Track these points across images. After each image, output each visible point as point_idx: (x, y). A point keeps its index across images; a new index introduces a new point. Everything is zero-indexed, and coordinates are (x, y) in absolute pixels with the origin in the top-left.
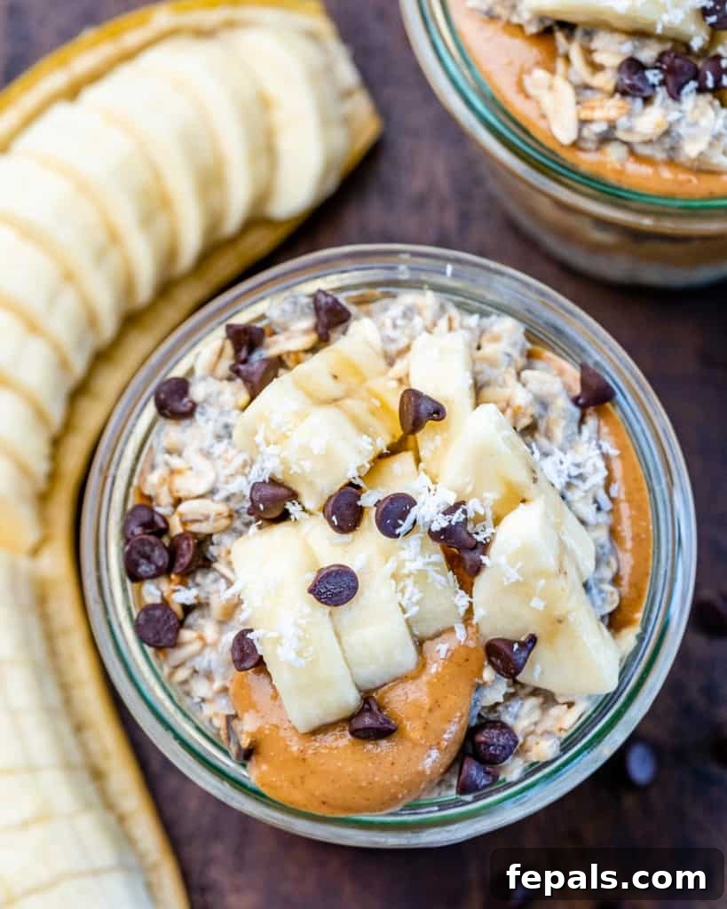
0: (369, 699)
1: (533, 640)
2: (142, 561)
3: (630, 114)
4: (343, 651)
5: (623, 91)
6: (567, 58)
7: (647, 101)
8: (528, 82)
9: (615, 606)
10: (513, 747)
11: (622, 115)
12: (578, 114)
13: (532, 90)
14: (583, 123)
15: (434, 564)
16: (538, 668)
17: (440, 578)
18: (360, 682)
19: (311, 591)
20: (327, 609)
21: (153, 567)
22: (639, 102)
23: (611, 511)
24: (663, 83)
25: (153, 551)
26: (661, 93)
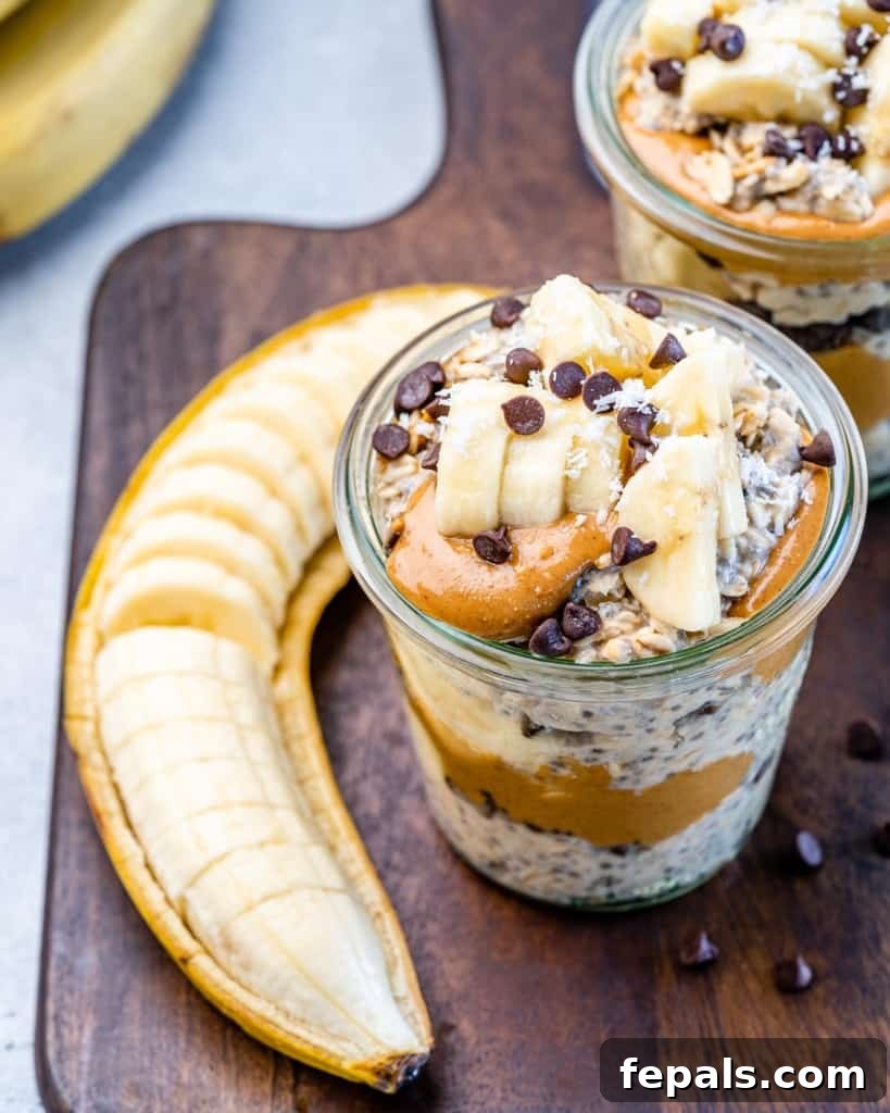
0: (504, 528)
1: (651, 548)
2: (409, 391)
4: (503, 474)
5: (769, 154)
6: (723, 150)
7: (790, 160)
8: (689, 169)
9: (740, 594)
10: (592, 628)
11: (769, 165)
12: (733, 174)
13: (695, 174)
15: (610, 445)
16: (645, 576)
17: (607, 457)
18: (505, 509)
19: (504, 407)
20: (509, 431)
21: (414, 398)
22: (783, 160)
23: (780, 537)
25: (420, 384)
26: (801, 156)
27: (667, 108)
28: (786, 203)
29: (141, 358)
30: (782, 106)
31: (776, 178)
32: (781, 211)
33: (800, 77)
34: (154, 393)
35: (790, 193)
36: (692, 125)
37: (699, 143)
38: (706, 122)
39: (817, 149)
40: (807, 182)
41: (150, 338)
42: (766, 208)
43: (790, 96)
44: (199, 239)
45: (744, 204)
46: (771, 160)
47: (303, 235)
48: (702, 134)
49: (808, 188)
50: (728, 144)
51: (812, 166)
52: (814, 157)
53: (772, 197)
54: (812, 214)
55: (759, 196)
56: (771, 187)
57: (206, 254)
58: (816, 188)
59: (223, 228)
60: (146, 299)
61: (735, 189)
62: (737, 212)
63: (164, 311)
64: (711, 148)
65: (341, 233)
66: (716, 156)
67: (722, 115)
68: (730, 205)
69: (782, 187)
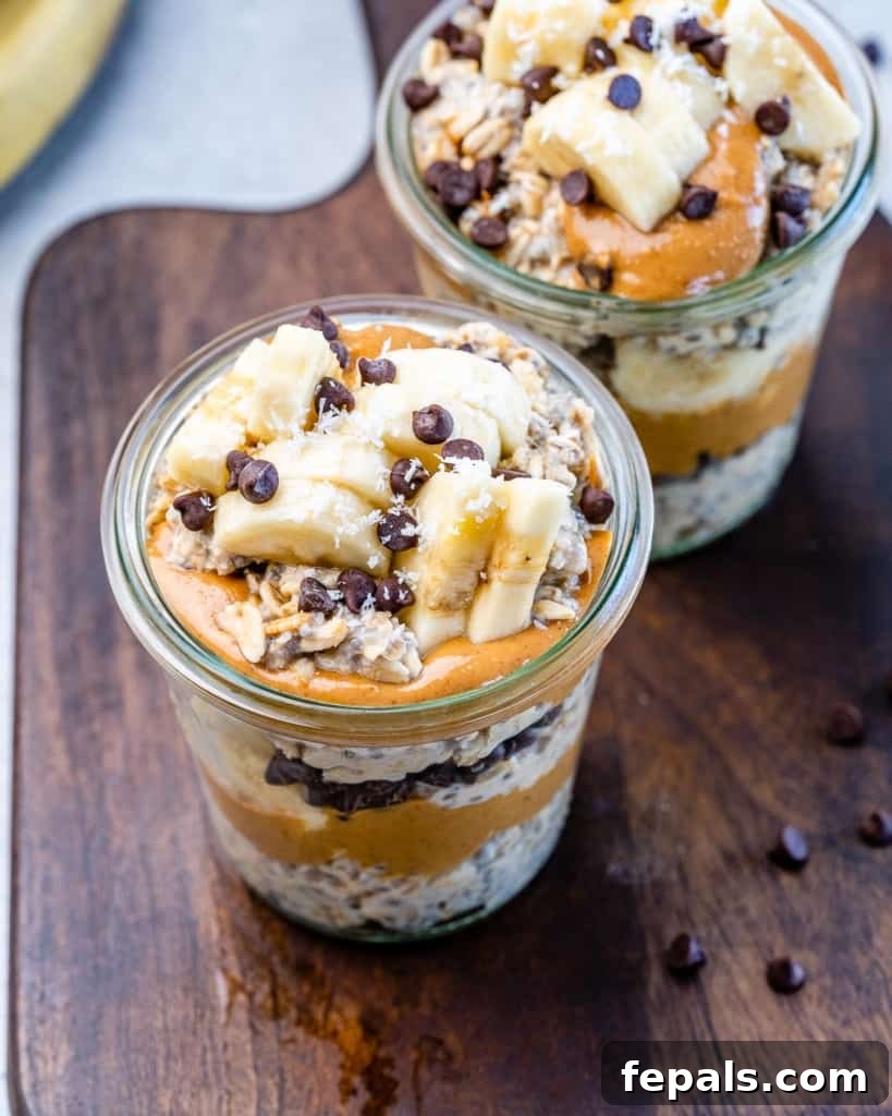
3: (311, 623)
5: (307, 607)
6: (259, 597)
7: (329, 616)
8: (221, 617)
11: (304, 622)
12: (265, 630)
13: (225, 624)
14: (271, 637)
22: (321, 616)
24: (343, 601)
26: (341, 609)
27: (199, 545)
28: (327, 663)
29: (80, 353)
30: (321, 550)
31: (311, 637)
32: (319, 670)
33: (338, 521)
34: (94, 391)
35: (330, 652)
36: (223, 568)
37: (234, 588)
38: (239, 563)
39: (359, 604)
40: (347, 640)
41: (86, 331)
42: (303, 668)
43: (330, 541)
44: (129, 230)
45: (279, 663)
46: (307, 616)
47: (238, 220)
48: (237, 575)
49: (348, 647)
50: (264, 589)
51: (353, 622)
52: (356, 610)
53: (310, 656)
54: (354, 675)
55: (295, 655)
56: (306, 646)
57: (140, 245)
58: (357, 648)
59: (154, 216)
60: (80, 292)
61: (268, 646)
62: (272, 671)
63: (100, 304)
64: (245, 595)
65: (277, 216)
66: (249, 607)
67: (258, 557)
68: (264, 663)
69: (319, 647)
